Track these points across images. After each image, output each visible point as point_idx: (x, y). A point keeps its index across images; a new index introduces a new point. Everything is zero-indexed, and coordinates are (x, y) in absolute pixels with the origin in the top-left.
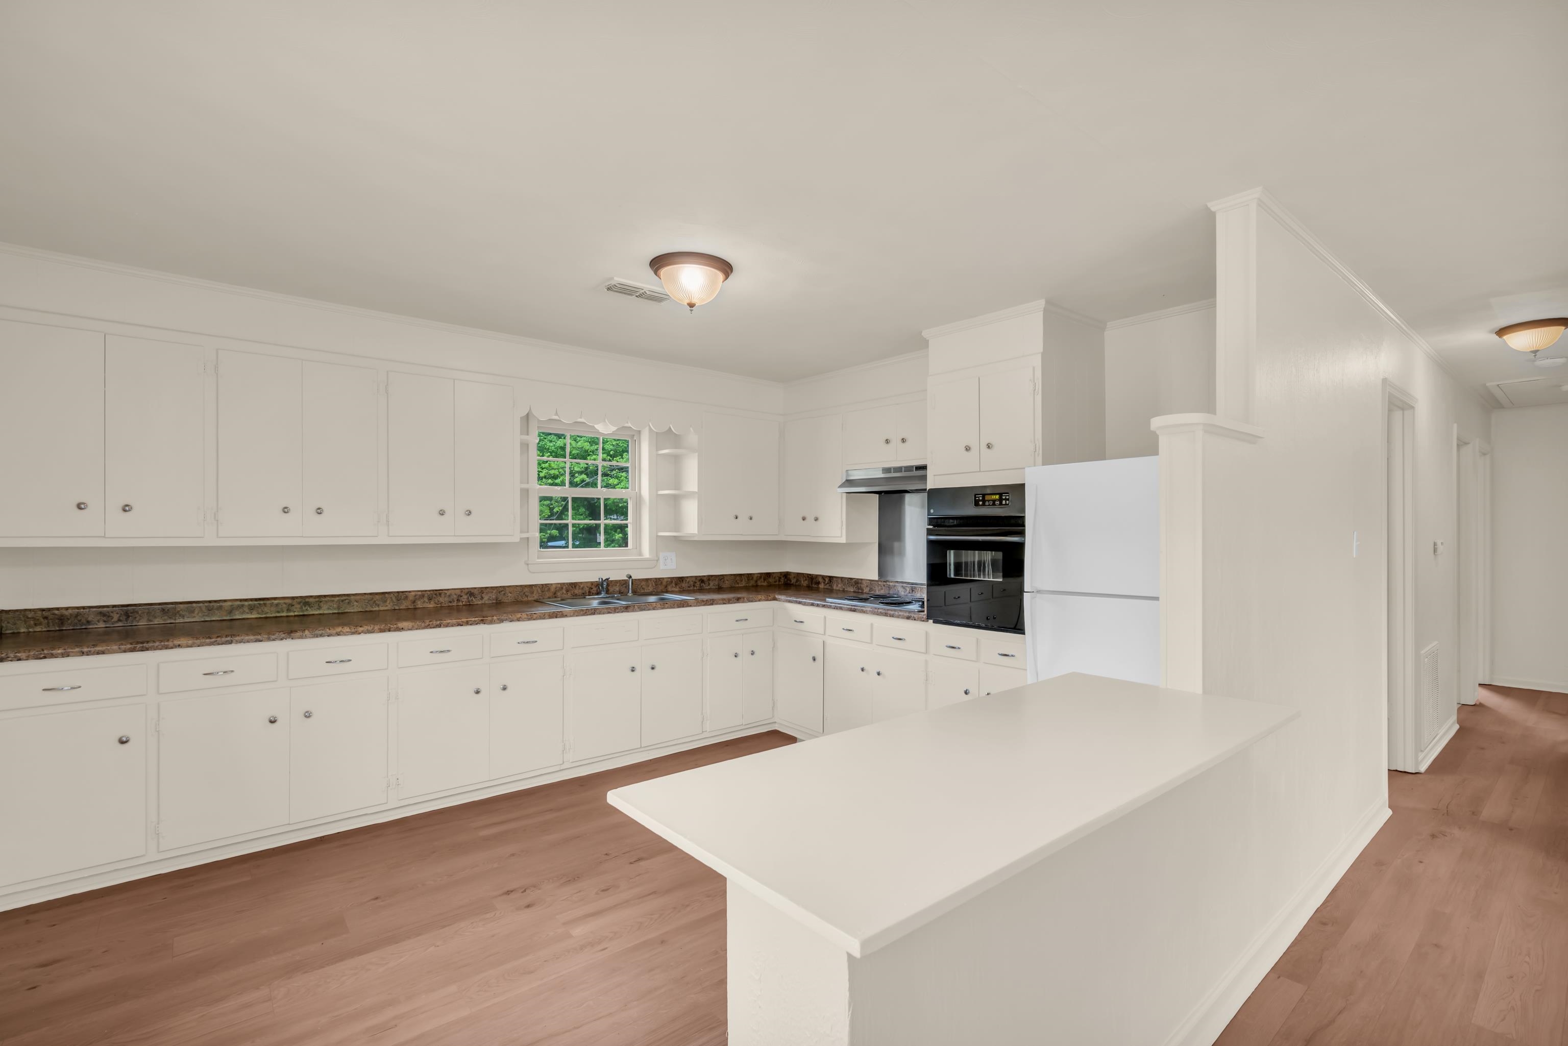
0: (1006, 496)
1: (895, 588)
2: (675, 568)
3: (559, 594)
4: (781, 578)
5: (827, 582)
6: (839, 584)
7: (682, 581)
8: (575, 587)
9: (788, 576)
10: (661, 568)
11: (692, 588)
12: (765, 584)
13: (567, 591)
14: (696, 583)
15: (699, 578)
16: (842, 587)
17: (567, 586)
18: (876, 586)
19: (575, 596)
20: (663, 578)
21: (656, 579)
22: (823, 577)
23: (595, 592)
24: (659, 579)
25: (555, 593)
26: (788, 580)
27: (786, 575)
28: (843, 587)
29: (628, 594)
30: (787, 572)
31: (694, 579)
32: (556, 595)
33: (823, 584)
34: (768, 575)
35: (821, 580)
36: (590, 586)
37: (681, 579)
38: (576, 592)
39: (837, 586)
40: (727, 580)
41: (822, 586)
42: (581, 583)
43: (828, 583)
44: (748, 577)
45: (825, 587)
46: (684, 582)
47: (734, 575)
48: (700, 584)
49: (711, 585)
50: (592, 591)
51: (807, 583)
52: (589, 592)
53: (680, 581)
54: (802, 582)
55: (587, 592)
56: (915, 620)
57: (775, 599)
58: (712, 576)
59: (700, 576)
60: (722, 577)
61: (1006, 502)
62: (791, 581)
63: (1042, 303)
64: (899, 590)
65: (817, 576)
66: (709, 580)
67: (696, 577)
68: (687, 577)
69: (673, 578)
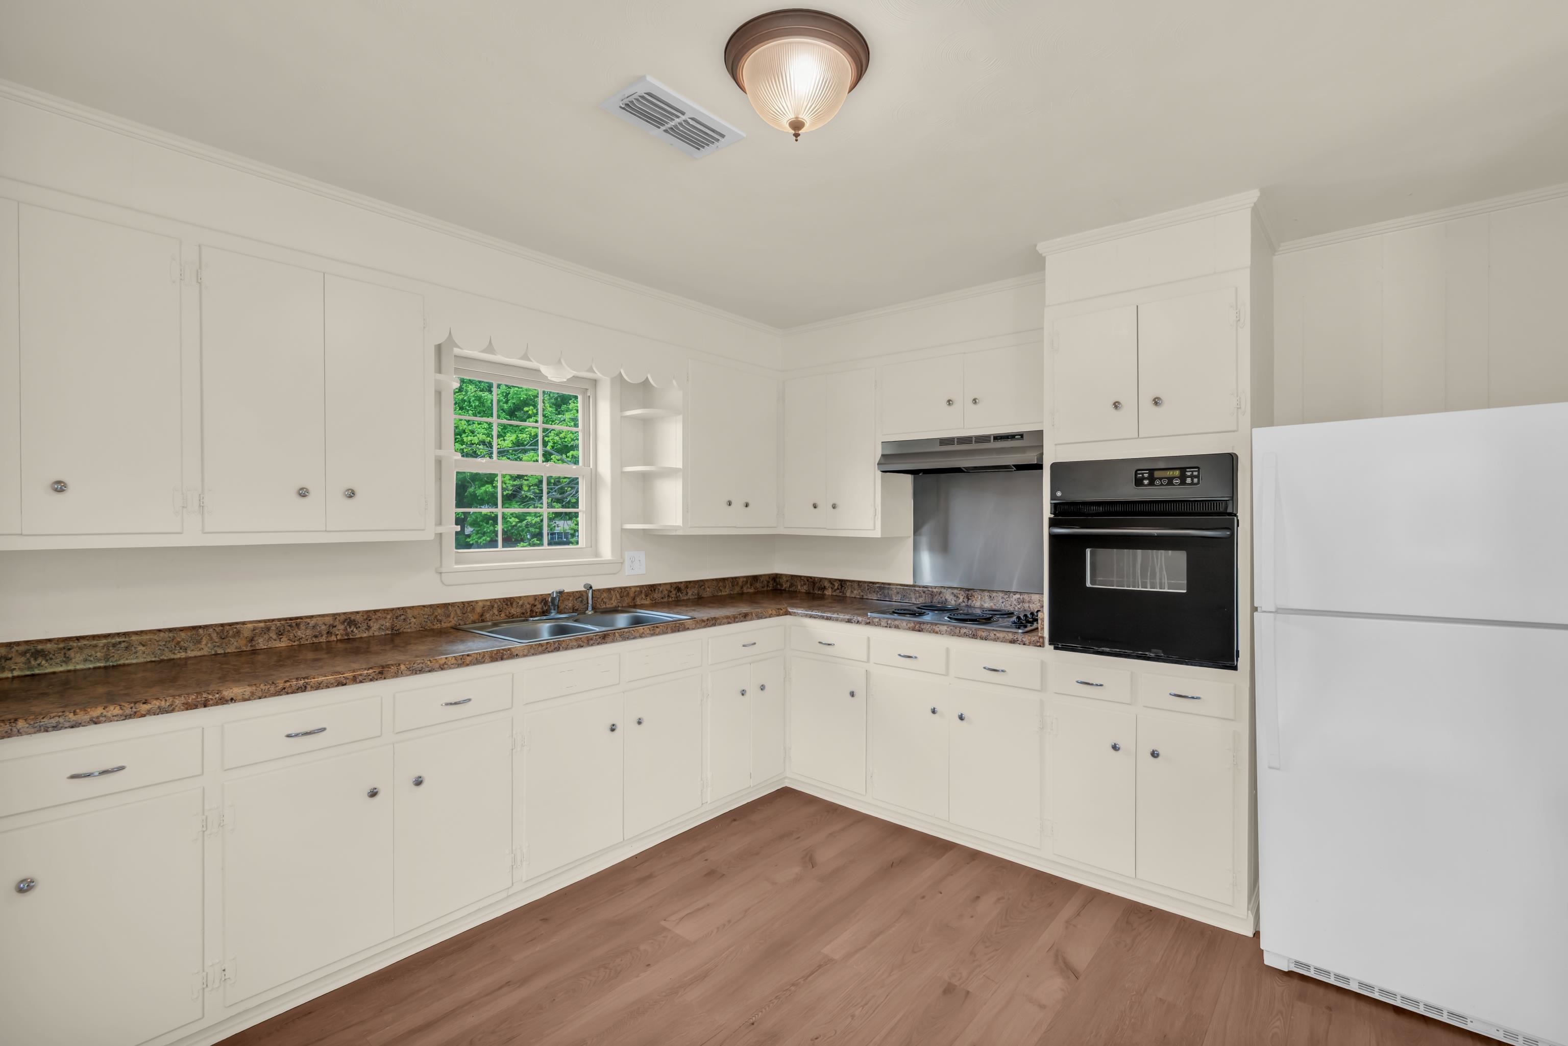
0: (1192, 472)
1: (941, 595)
2: (645, 573)
3: (488, 616)
4: (769, 582)
5: (836, 588)
6: (855, 590)
7: (655, 590)
8: (511, 604)
9: (778, 580)
10: (627, 574)
11: (666, 600)
12: (752, 590)
13: (500, 611)
14: (671, 592)
15: (674, 586)
16: (859, 593)
17: (499, 603)
18: (912, 593)
19: (511, 618)
20: (630, 587)
21: (621, 588)
22: (831, 581)
23: (540, 610)
24: (625, 588)
25: (482, 615)
26: (777, 584)
27: (775, 578)
28: (862, 594)
29: (587, 612)
30: (777, 575)
31: (668, 587)
32: (483, 618)
33: (830, 589)
34: (755, 578)
35: (827, 584)
36: (533, 602)
37: (653, 588)
38: (513, 611)
39: (852, 592)
40: (709, 588)
41: (828, 592)
42: (520, 598)
43: (838, 589)
44: (732, 583)
45: (834, 594)
46: (656, 591)
47: (716, 580)
48: (676, 594)
49: (690, 593)
50: (535, 609)
51: (807, 589)
52: (531, 611)
53: (651, 590)
54: (799, 587)
55: (529, 610)
56: (1024, 644)
57: (787, 613)
58: (690, 582)
59: (675, 583)
60: (702, 583)
61: (1192, 480)
62: (781, 585)
64: (947, 597)
65: (821, 579)
66: (687, 587)
67: (671, 584)
68: (660, 585)
69: (643, 586)
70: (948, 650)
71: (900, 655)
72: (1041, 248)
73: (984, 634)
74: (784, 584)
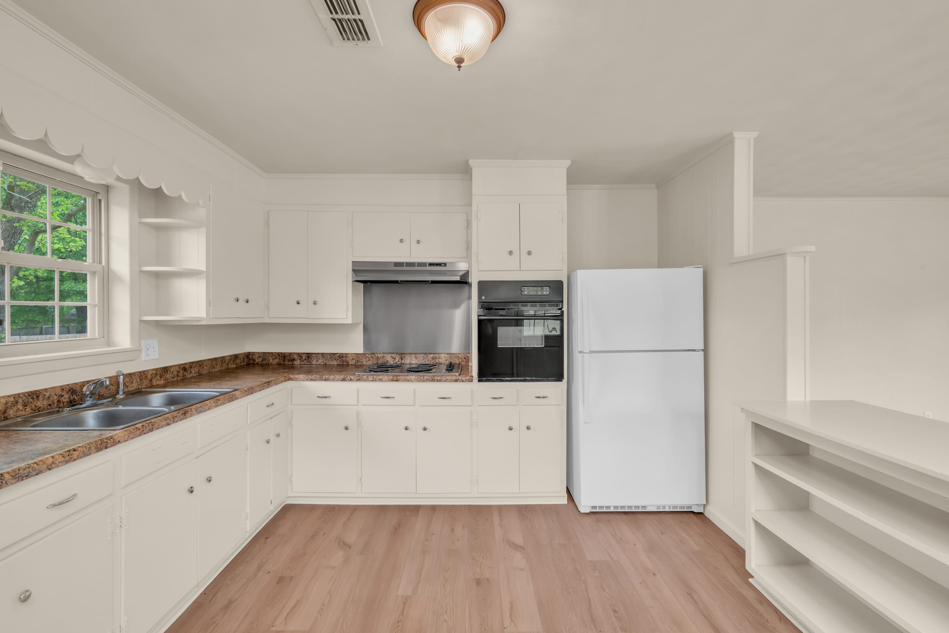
0: (546, 288)
1: (384, 358)
2: (158, 358)
3: (11, 412)
4: (245, 359)
5: (304, 359)
6: (319, 359)
7: (167, 371)
8: (37, 397)
9: (250, 357)
10: (143, 360)
11: (175, 379)
12: (234, 366)
13: (25, 405)
14: (179, 372)
15: (182, 367)
16: (323, 361)
17: (24, 398)
18: (363, 359)
19: (38, 411)
20: (147, 371)
21: (140, 372)
22: (300, 355)
23: (67, 400)
24: (144, 372)
25: (5, 412)
26: (250, 360)
27: (248, 355)
28: (325, 362)
29: (117, 396)
30: (249, 353)
31: (177, 368)
32: (6, 415)
33: (299, 361)
34: (236, 356)
35: (295, 357)
36: (61, 393)
37: (165, 370)
38: (39, 404)
39: (317, 361)
40: (206, 366)
41: (297, 362)
42: (46, 390)
43: (305, 359)
44: (222, 361)
45: (302, 363)
46: (168, 372)
47: (211, 359)
48: (183, 373)
49: (193, 372)
50: (62, 399)
51: (278, 361)
52: (58, 401)
53: (164, 372)
54: (271, 361)
55: (56, 401)
56: (463, 381)
57: (290, 379)
58: (193, 363)
59: (182, 364)
60: (201, 363)
61: (546, 293)
62: (255, 361)
63: (568, 163)
64: (388, 359)
65: (291, 354)
66: (191, 367)
67: (179, 365)
68: (171, 367)
69: (157, 369)
70: (415, 390)
71: (381, 397)
72: (472, 162)
73: (439, 378)
74: (256, 359)
